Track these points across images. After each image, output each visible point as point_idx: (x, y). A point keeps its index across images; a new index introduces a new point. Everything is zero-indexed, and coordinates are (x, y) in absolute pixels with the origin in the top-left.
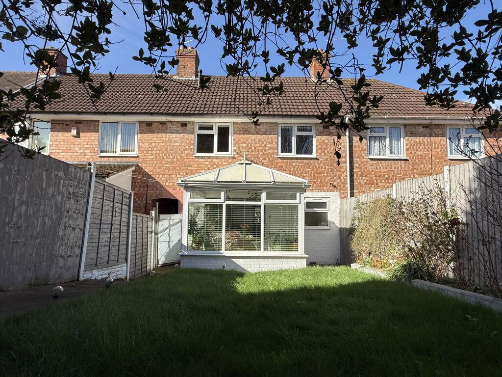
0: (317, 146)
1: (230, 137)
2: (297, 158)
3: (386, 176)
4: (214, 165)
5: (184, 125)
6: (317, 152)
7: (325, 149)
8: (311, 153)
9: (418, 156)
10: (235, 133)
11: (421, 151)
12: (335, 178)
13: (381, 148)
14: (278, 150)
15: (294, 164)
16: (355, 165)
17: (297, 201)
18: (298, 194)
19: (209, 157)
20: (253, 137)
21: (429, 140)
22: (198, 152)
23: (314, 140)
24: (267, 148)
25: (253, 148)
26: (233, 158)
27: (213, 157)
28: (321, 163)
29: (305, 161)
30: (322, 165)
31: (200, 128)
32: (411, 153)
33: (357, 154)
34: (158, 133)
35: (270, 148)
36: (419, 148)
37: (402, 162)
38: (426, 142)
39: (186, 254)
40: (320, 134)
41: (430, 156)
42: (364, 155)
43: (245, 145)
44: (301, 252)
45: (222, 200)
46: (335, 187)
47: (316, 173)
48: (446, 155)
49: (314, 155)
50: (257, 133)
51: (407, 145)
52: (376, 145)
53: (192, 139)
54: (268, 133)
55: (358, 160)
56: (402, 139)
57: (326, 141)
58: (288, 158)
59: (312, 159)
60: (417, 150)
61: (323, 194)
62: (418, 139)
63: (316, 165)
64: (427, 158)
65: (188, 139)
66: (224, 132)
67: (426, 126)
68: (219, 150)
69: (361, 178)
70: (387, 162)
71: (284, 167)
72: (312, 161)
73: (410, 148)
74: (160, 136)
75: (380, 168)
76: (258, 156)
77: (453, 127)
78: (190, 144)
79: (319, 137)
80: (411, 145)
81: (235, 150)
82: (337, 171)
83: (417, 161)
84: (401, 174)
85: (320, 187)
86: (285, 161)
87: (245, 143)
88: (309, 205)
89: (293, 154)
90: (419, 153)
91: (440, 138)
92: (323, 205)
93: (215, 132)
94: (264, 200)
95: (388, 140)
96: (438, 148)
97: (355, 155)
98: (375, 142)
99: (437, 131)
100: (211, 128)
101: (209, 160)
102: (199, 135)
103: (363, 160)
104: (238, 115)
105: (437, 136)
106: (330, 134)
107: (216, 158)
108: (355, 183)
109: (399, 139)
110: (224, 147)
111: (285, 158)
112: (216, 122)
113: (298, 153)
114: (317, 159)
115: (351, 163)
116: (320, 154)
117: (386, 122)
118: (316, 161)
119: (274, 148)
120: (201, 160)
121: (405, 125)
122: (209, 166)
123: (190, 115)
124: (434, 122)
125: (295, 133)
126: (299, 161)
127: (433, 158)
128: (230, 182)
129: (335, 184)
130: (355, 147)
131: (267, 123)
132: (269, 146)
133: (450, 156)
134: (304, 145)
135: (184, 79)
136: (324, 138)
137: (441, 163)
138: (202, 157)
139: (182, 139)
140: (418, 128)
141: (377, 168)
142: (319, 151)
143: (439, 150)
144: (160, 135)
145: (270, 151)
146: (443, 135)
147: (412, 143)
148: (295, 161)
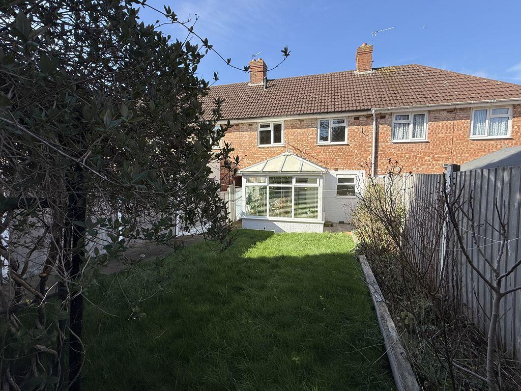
0: (348, 134)
1: (282, 131)
2: (332, 145)
3: (407, 156)
4: (271, 152)
5: (251, 125)
6: (348, 139)
7: (355, 136)
8: (343, 140)
9: (440, 138)
10: (286, 128)
11: (443, 133)
12: (362, 159)
13: (405, 133)
14: (317, 139)
15: (329, 150)
16: (380, 148)
17: (317, 185)
19: (268, 147)
20: (299, 130)
21: (452, 123)
22: (261, 143)
23: (346, 130)
24: (309, 138)
25: (299, 139)
26: (284, 147)
27: (271, 147)
28: (351, 148)
29: (339, 147)
30: (351, 149)
31: (262, 127)
32: (432, 136)
33: (382, 140)
34: (234, 132)
35: (311, 138)
36: (441, 130)
37: (423, 144)
38: (449, 125)
39: (245, 217)
40: (351, 124)
41: (451, 137)
42: (388, 139)
43: (293, 137)
44: (320, 219)
45: (266, 184)
46: (362, 166)
47: (347, 156)
48: (469, 136)
49: (346, 142)
50: (302, 128)
51: (429, 129)
52: (400, 131)
53: (256, 135)
54: (310, 126)
55: (383, 144)
56: (425, 124)
57: (356, 130)
58: (325, 146)
59: (344, 145)
60: (439, 133)
61: (351, 172)
62: (440, 123)
63: (347, 149)
64: (448, 139)
65: (253, 135)
66: (278, 128)
67: (450, 111)
68: (275, 142)
69: (384, 159)
70: (409, 145)
71: (322, 152)
72: (344, 147)
73: (432, 131)
74: (236, 134)
75: (402, 150)
76: (302, 145)
77: (478, 109)
78: (255, 138)
79: (350, 127)
80: (433, 129)
81: (285, 142)
82: (364, 154)
83: (438, 142)
84: (421, 154)
85: (350, 166)
86: (323, 147)
87: (293, 135)
88: (341, 180)
89: (329, 142)
90: (440, 135)
91: (463, 121)
92: (351, 180)
93: (271, 129)
94: (294, 184)
95: (411, 126)
96: (461, 130)
97: (381, 140)
98: (399, 128)
99: (461, 114)
100: (269, 126)
101: (268, 149)
102: (261, 132)
103: (387, 144)
104: (287, 115)
105: (461, 119)
106: (360, 124)
107: (273, 147)
108: (379, 163)
109: (422, 125)
110: (278, 139)
111: (322, 146)
112: (272, 121)
113: (333, 140)
114: (348, 145)
115: (376, 146)
116: (351, 141)
117: (411, 110)
118: (347, 147)
119: (314, 138)
120: (263, 150)
121: (429, 111)
122: (268, 153)
123: (253, 118)
124: (458, 107)
125: (331, 125)
126: (333, 147)
127: (455, 139)
128: (271, 172)
129: (362, 164)
130: (381, 133)
131: (309, 119)
132: (311, 136)
133: (472, 137)
134: (339, 135)
135: (255, 85)
136: (354, 128)
137: (462, 144)
138: (264, 148)
139: (250, 135)
140: (442, 113)
141: (399, 150)
142: (350, 139)
143: (461, 132)
144: (235, 133)
145: (311, 140)
146: (467, 118)
147: (435, 127)
148: (330, 147)
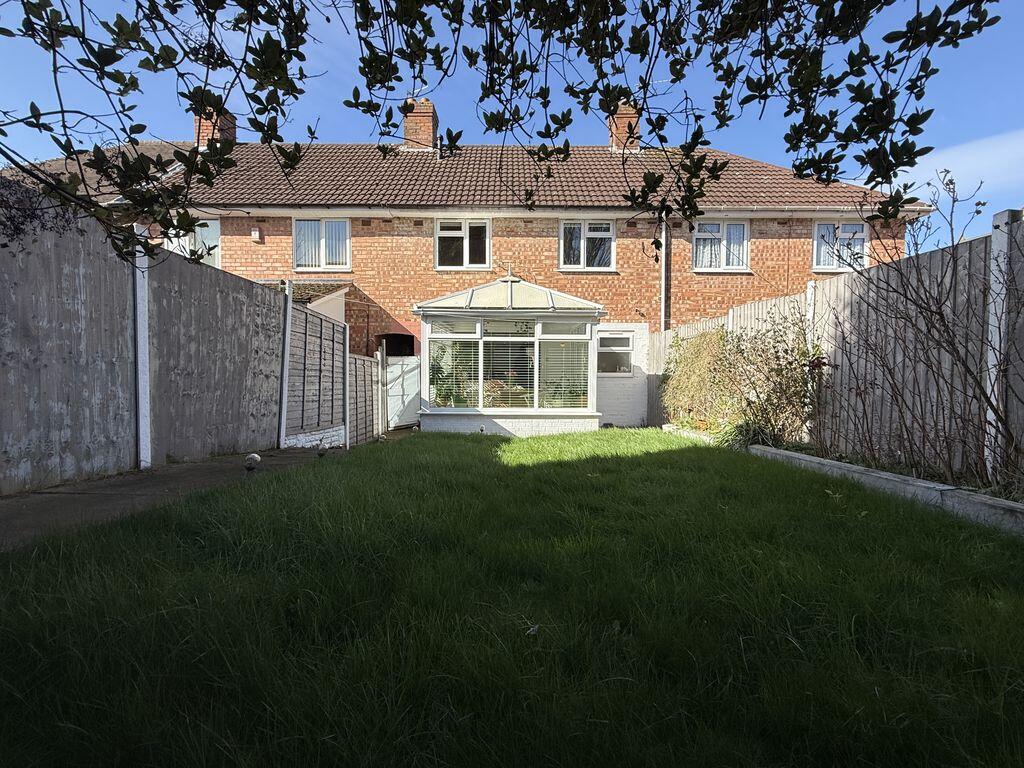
0: (618, 254)
1: (487, 241)
2: (587, 273)
3: (719, 299)
4: (464, 283)
5: (419, 223)
6: (618, 263)
7: (629, 258)
8: (608, 264)
9: (768, 267)
10: (495, 234)
11: (772, 260)
12: (644, 302)
13: (713, 256)
14: (559, 260)
15: (583, 282)
16: (674, 282)
17: (587, 336)
18: (588, 326)
19: (457, 272)
20: (522, 241)
21: (786, 244)
22: (442, 263)
23: (614, 245)
24: (543, 258)
25: (522, 258)
26: (492, 273)
27: (464, 272)
28: (623, 279)
29: (600, 277)
30: (624, 282)
31: (443, 228)
32: (758, 263)
33: (677, 266)
34: (380, 235)
35: (547, 258)
36: (771, 255)
37: (744, 277)
38: (782, 247)
39: (428, 412)
40: (622, 235)
41: (786, 267)
42: (687, 267)
43: (510, 253)
44: (591, 408)
45: (478, 335)
46: (643, 315)
47: (615, 294)
48: (811, 267)
49: (613, 268)
50: (529, 235)
51: (752, 251)
52: (706, 252)
53: (432, 244)
54: (545, 234)
55: (679, 274)
56: (745, 242)
57: (632, 246)
58: (574, 273)
59: (610, 273)
60: (767, 259)
61: (625, 326)
62: (769, 242)
63: (616, 282)
64: (781, 271)
65: (424, 245)
66: (477, 234)
67: (783, 222)
68: (472, 261)
69: (681, 302)
70: (721, 277)
71: (568, 286)
72: (610, 277)
73: (757, 255)
74: (383, 241)
75: (711, 286)
76: (529, 270)
77: (823, 223)
78: (427, 252)
79: (621, 241)
80: (759, 251)
81: (495, 261)
82: (647, 291)
83: (766, 275)
84: (740, 295)
85: (621, 316)
86: (570, 277)
87: (510, 250)
88: (604, 342)
89: (582, 267)
90: (769, 263)
91: (802, 240)
92: (624, 342)
93: (465, 233)
94: (538, 335)
95: (724, 242)
96: (799, 255)
97: (674, 267)
98: (704, 247)
99: (800, 229)
100: (459, 229)
101: (457, 277)
102: (442, 240)
103: (685, 274)
104: (499, 207)
105: (799, 237)
106: (638, 235)
107: (468, 273)
108: (673, 310)
109: (740, 243)
110: (478, 256)
111: (569, 273)
112: (467, 217)
113: (589, 264)
114: (617, 274)
115: (668, 279)
116: (622, 266)
117: (722, 215)
118: (616, 277)
119: (553, 258)
120: (445, 277)
121: (751, 220)
122: (457, 285)
123: (427, 207)
124: (796, 215)
125: (586, 234)
126: (590, 277)
127: (791, 271)
128: (489, 308)
129: (643, 310)
130: (675, 254)
131: (542, 219)
132: (546, 254)
133: (816, 268)
134: (598, 252)
135: (416, 150)
136: (627, 241)
137: (802, 279)
138: (447, 273)
139: (417, 244)
140: (770, 224)
141: (706, 287)
142: (620, 262)
143: (800, 259)
144: (382, 239)
145: (548, 262)
146: (809, 236)
147: (761, 247)
148: (585, 277)
